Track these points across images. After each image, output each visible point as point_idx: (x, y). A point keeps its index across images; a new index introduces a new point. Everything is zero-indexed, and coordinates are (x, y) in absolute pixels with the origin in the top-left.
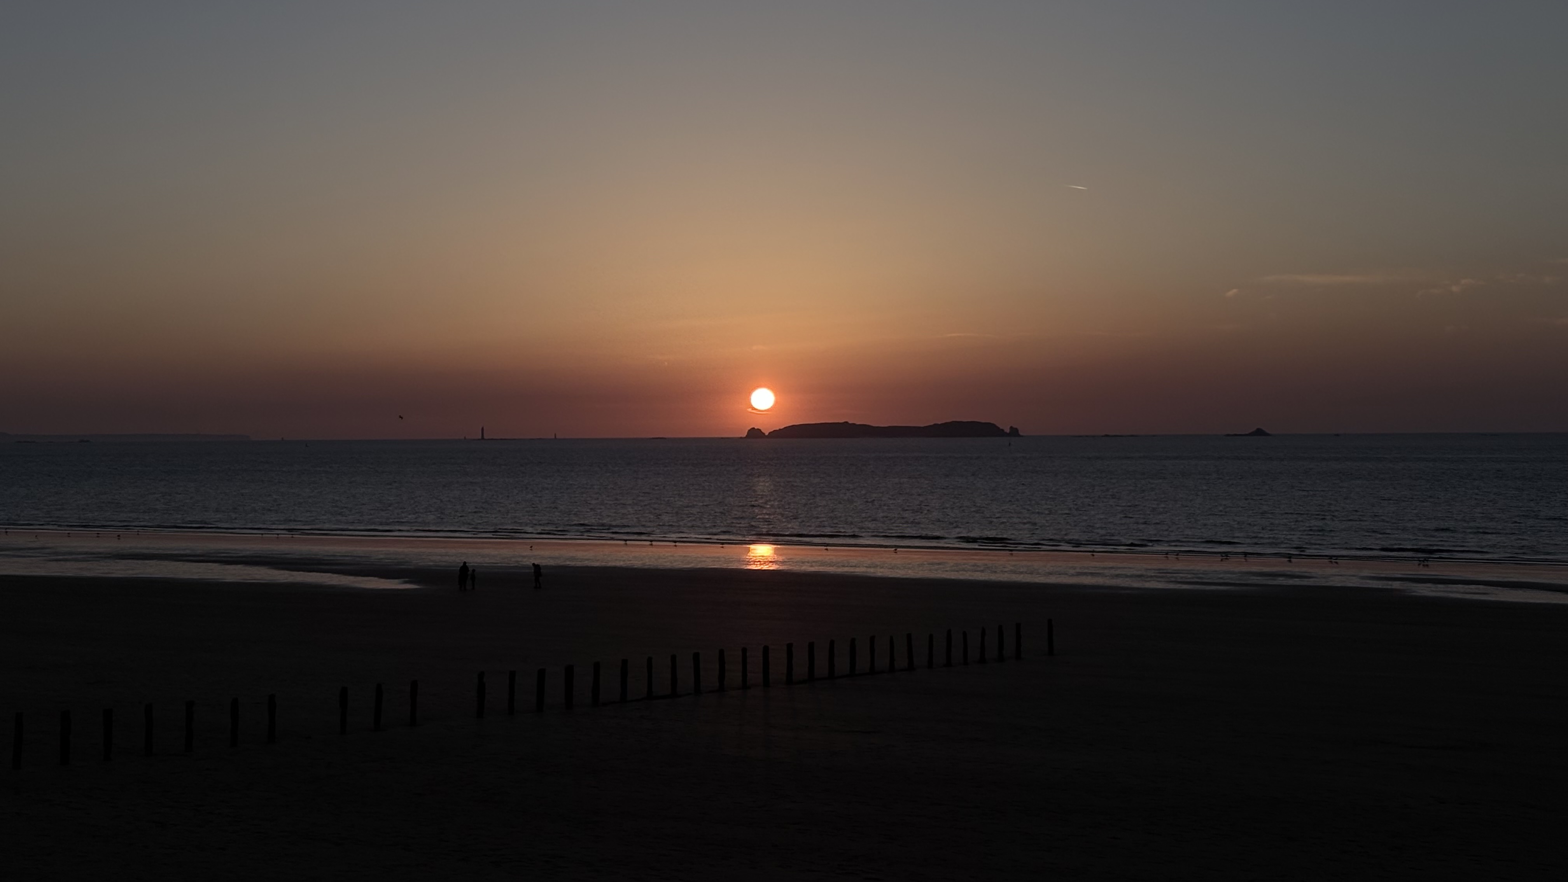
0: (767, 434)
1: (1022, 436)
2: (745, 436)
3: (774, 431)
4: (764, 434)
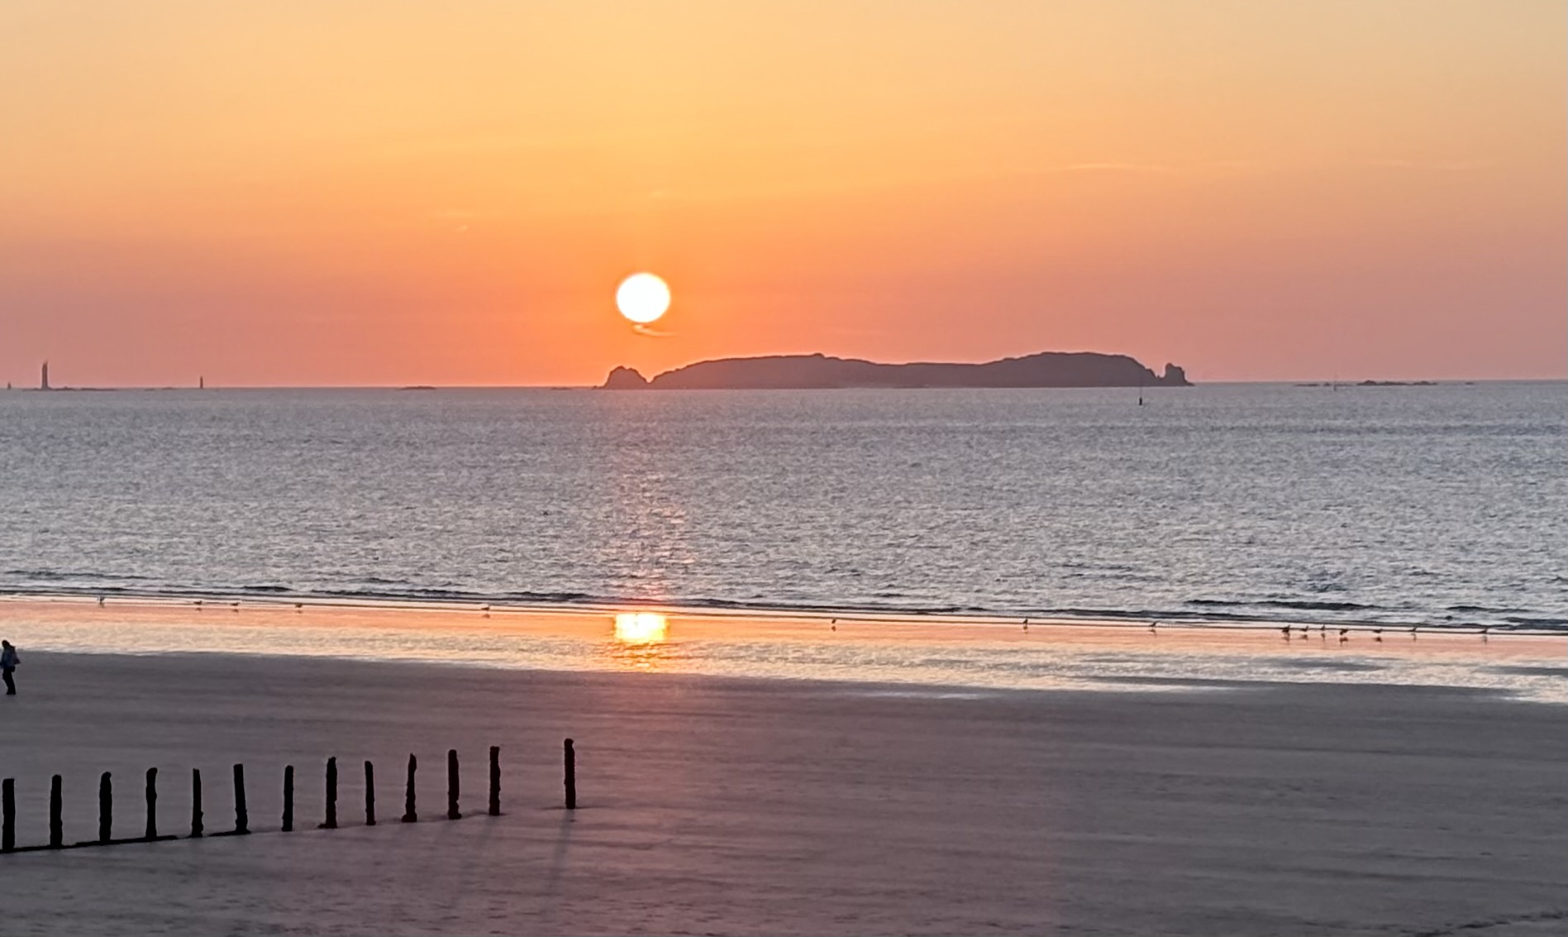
0: (649, 380)
1: (1190, 384)
2: (602, 383)
3: (666, 373)
4: (645, 380)
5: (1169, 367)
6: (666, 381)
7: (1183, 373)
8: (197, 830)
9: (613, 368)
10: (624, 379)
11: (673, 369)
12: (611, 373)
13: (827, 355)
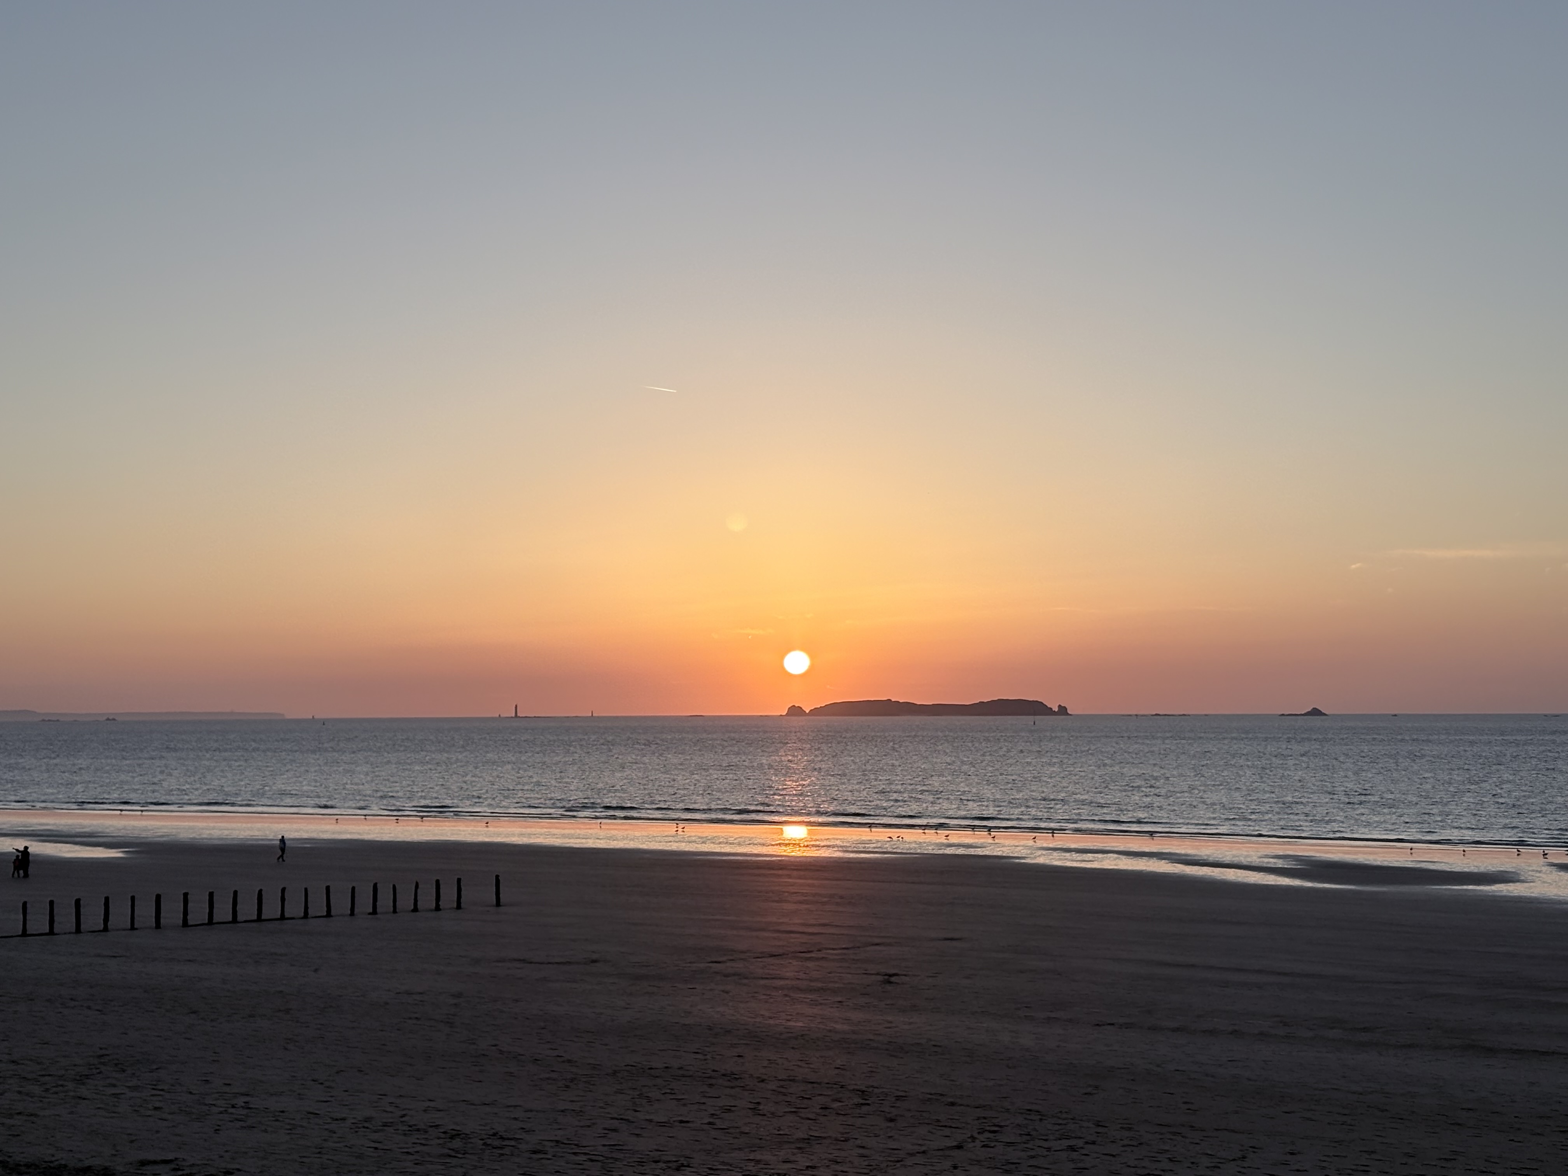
0: (807, 712)
1: (1071, 715)
2: (785, 714)
3: (815, 708)
4: (805, 712)
5: (1060, 706)
6: (815, 712)
7: (1066, 709)
8: (306, 916)
9: (790, 706)
10: (795, 711)
11: (819, 707)
12: (789, 708)
13: (893, 700)
